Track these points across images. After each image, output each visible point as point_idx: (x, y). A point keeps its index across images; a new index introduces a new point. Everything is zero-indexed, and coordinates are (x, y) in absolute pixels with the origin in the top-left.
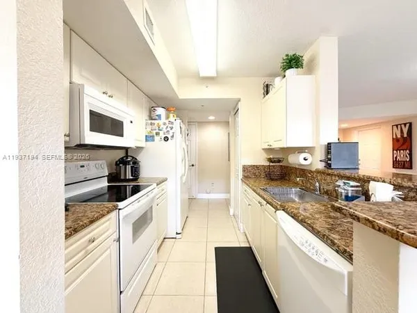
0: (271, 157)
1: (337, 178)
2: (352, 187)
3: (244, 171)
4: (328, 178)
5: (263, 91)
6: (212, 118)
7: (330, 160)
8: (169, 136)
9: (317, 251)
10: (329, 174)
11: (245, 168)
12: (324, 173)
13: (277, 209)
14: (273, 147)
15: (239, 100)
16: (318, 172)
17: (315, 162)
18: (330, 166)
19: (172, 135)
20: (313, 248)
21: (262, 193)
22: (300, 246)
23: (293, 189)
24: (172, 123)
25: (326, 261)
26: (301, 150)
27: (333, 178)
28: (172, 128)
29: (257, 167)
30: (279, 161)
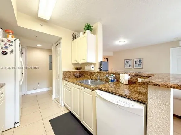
0: (77, 67)
1: (105, 74)
2: (114, 76)
3: (63, 74)
4: (102, 75)
5: (72, 37)
6: (39, 45)
7: (102, 68)
8: (8, 51)
9: (126, 103)
10: (102, 73)
11: (64, 73)
12: (100, 73)
13: (93, 90)
14: (79, 63)
15: (61, 38)
16: (98, 72)
17: (96, 69)
18: (102, 70)
19: (11, 50)
20: (124, 102)
21: (80, 84)
22: (116, 103)
23: (89, 80)
24: (12, 42)
25: (133, 106)
26: (90, 64)
27: (104, 74)
28: (11, 46)
29: (70, 72)
30: (80, 69)
